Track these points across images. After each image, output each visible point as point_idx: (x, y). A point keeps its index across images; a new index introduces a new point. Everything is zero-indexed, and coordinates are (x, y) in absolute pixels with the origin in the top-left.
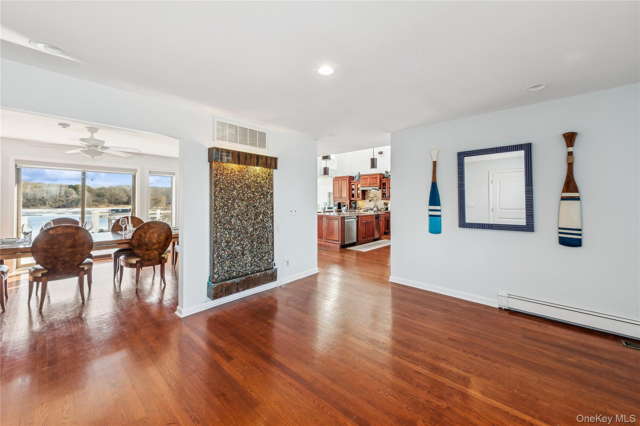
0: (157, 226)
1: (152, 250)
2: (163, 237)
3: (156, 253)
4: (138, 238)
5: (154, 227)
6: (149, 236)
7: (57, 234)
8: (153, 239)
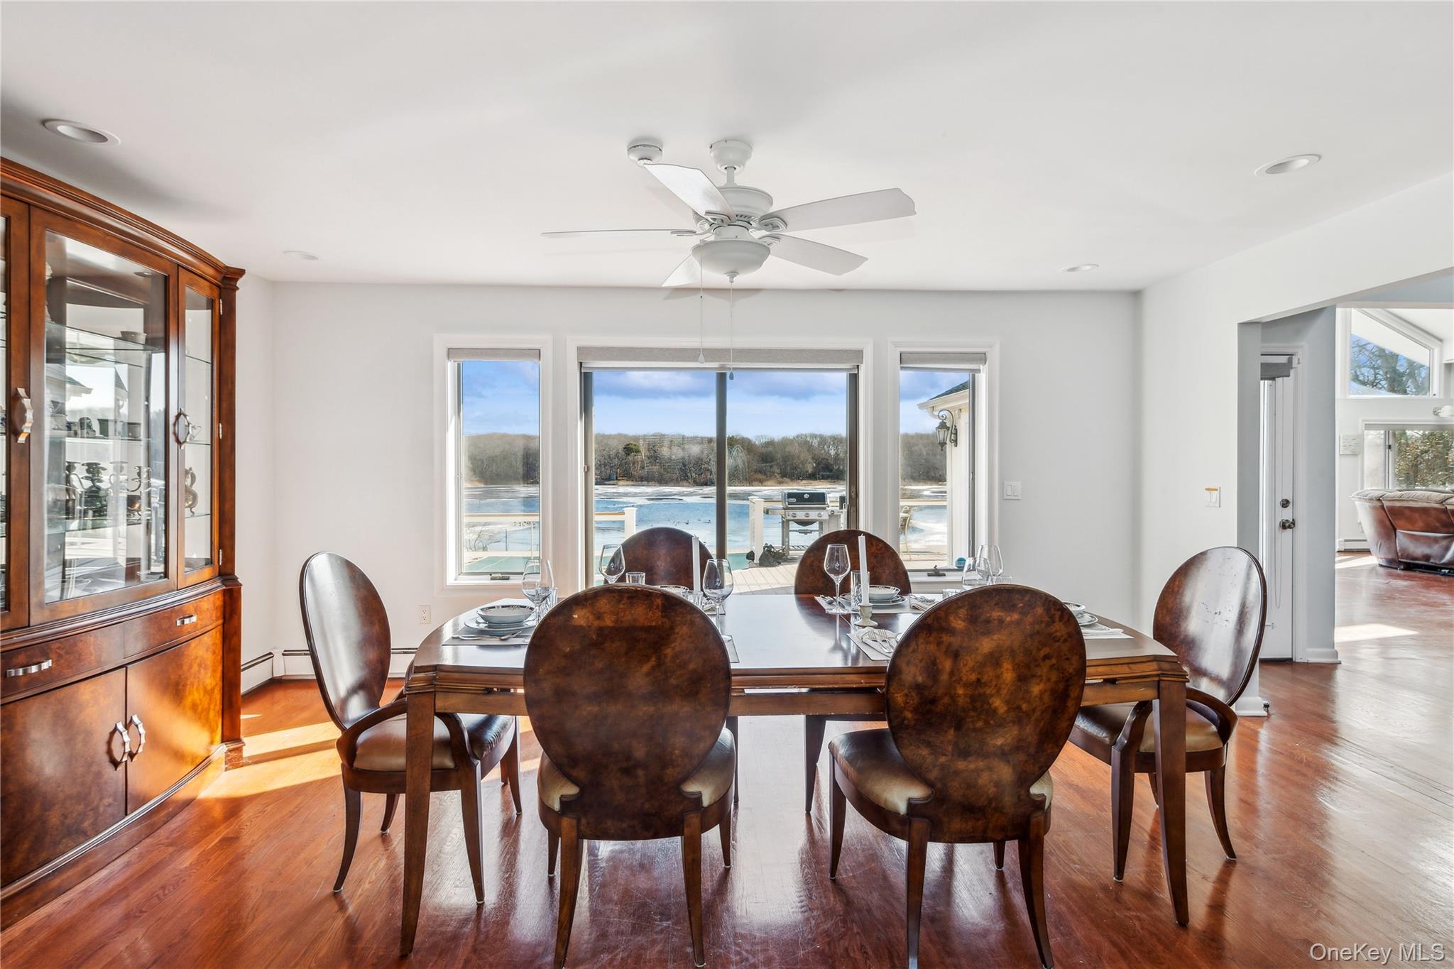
0: (1016, 616)
1: (986, 756)
2: (1041, 686)
3: (1005, 772)
4: (920, 679)
5: (1001, 621)
6: (973, 677)
7: (600, 630)
8: (992, 696)
